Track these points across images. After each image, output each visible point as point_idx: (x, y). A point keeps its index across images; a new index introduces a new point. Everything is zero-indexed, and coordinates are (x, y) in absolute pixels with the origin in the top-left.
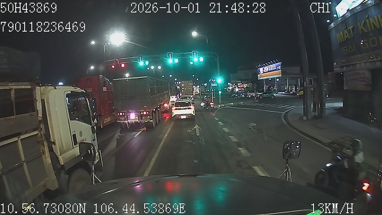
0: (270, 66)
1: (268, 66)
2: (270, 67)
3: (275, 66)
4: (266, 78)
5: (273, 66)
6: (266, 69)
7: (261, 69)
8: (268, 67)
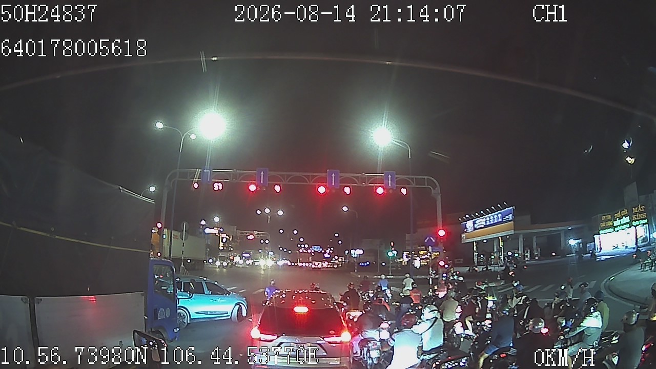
0: (489, 215)
1: (484, 217)
2: (488, 219)
3: (500, 215)
4: (479, 239)
5: (495, 217)
6: (481, 222)
7: (469, 224)
8: (485, 219)
